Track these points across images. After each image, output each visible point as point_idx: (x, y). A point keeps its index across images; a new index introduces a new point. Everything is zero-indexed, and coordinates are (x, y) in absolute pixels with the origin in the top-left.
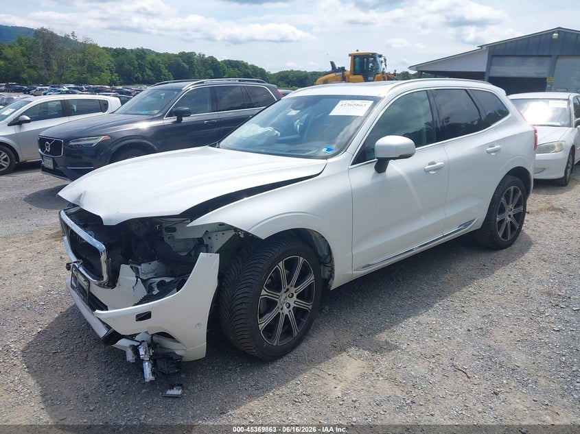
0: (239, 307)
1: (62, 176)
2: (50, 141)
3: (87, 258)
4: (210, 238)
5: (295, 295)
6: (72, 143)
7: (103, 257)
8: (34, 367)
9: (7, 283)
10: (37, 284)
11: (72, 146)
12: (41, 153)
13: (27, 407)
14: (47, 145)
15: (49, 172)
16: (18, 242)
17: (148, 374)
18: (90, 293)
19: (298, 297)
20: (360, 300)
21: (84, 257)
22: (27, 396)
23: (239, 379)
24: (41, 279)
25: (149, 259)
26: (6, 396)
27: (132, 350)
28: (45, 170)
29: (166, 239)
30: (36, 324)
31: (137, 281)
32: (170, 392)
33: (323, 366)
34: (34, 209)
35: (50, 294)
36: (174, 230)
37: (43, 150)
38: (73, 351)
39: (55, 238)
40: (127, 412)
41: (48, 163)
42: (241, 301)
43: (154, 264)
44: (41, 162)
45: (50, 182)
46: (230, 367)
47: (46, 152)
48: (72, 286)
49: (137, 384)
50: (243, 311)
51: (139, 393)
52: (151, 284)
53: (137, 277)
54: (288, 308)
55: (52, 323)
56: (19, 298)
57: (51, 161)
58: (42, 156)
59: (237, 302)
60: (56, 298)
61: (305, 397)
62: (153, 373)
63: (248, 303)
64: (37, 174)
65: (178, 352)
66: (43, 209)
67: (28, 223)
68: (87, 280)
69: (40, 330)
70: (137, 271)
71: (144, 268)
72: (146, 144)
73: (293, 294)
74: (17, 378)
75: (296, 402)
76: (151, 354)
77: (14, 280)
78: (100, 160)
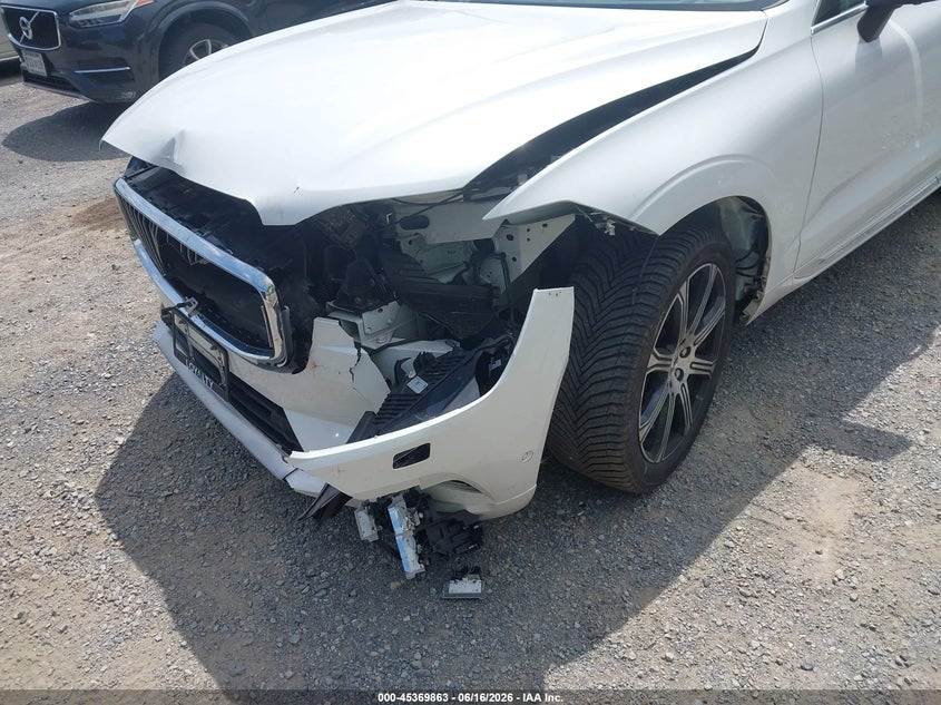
0: (603, 400)
1: (65, 89)
2: (28, 15)
3: (209, 296)
4: (510, 238)
5: (694, 349)
6: (75, 18)
7: (270, 302)
8: (133, 535)
9: (19, 330)
10: (82, 332)
11: (75, 24)
12: (16, 42)
13: (146, 643)
14: (24, 24)
15: (40, 84)
16: (14, 236)
17: (411, 562)
18: (231, 377)
19: (698, 354)
20: (772, 332)
21: (199, 291)
22: (139, 613)
23: (593, 542)
24: (86, 318)
25: (379, 299)
26: (93, 616)
27: (369, 514)
28: (31, 79)
29: (405, 248)
30: (106, 425)
31: (359, 354)
32: (456, 588)
33: (766, 497)
34: (28, 161)
35: (115, 352)
36: (424, 223)
37: (17, 35)
38: (204, 489)
39: (88, 222)
40: (376, 646)
41: (35, 64)
42: (605, 387)
43: (390, 310)
44: (17, 62)
45: (44, 103)
46: (561, 512)
47: (26, 41)
48: (177, 353)
49: (373, 566)
50: (614, 409)
51: (386, 593)
52: (399, 363)
53: (358, 346)
54: (680, 379)
55: (140, 421)
56: (52, 363)
57: (39, 59)
58: (19, 50)
59: (593, 390)
60: (129, 360)
61: (760, 582)
62: (421, 558)
63: (623, 392)
64: (17, 88)
65: (472, 509)
66: (45, 163)
67: (26, 193)
68: (217, 345)
69: (121, 440)
70: (353, 330)
71: (369, 321)
72: (228, 13)
73: (689, 349)
74: (103, 567)
75: (747, 597)
76: (418, 523)
77: (31, 323)
78: (140, 52)
